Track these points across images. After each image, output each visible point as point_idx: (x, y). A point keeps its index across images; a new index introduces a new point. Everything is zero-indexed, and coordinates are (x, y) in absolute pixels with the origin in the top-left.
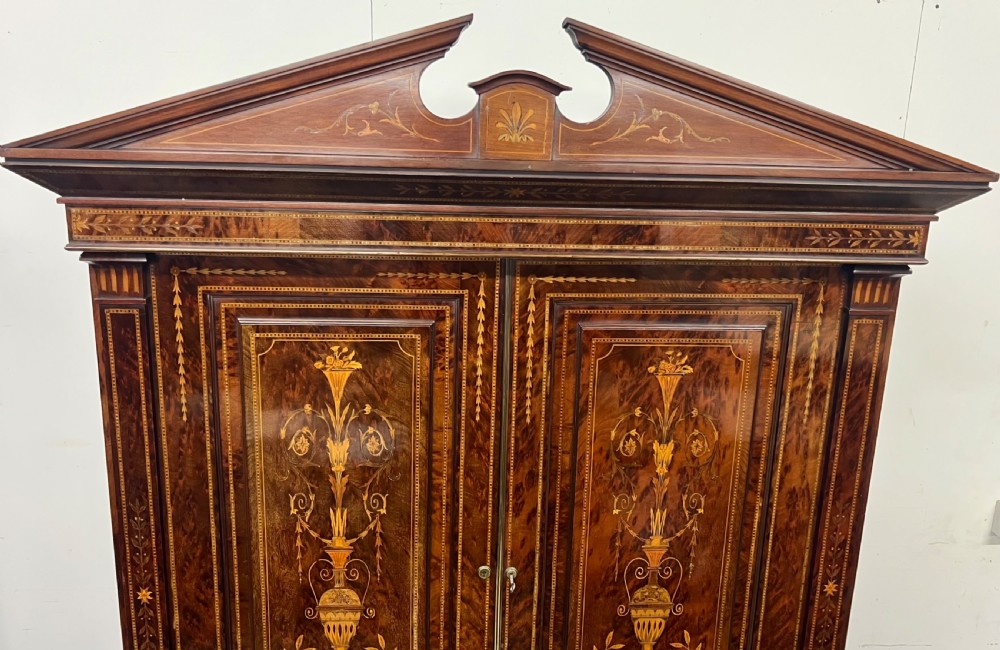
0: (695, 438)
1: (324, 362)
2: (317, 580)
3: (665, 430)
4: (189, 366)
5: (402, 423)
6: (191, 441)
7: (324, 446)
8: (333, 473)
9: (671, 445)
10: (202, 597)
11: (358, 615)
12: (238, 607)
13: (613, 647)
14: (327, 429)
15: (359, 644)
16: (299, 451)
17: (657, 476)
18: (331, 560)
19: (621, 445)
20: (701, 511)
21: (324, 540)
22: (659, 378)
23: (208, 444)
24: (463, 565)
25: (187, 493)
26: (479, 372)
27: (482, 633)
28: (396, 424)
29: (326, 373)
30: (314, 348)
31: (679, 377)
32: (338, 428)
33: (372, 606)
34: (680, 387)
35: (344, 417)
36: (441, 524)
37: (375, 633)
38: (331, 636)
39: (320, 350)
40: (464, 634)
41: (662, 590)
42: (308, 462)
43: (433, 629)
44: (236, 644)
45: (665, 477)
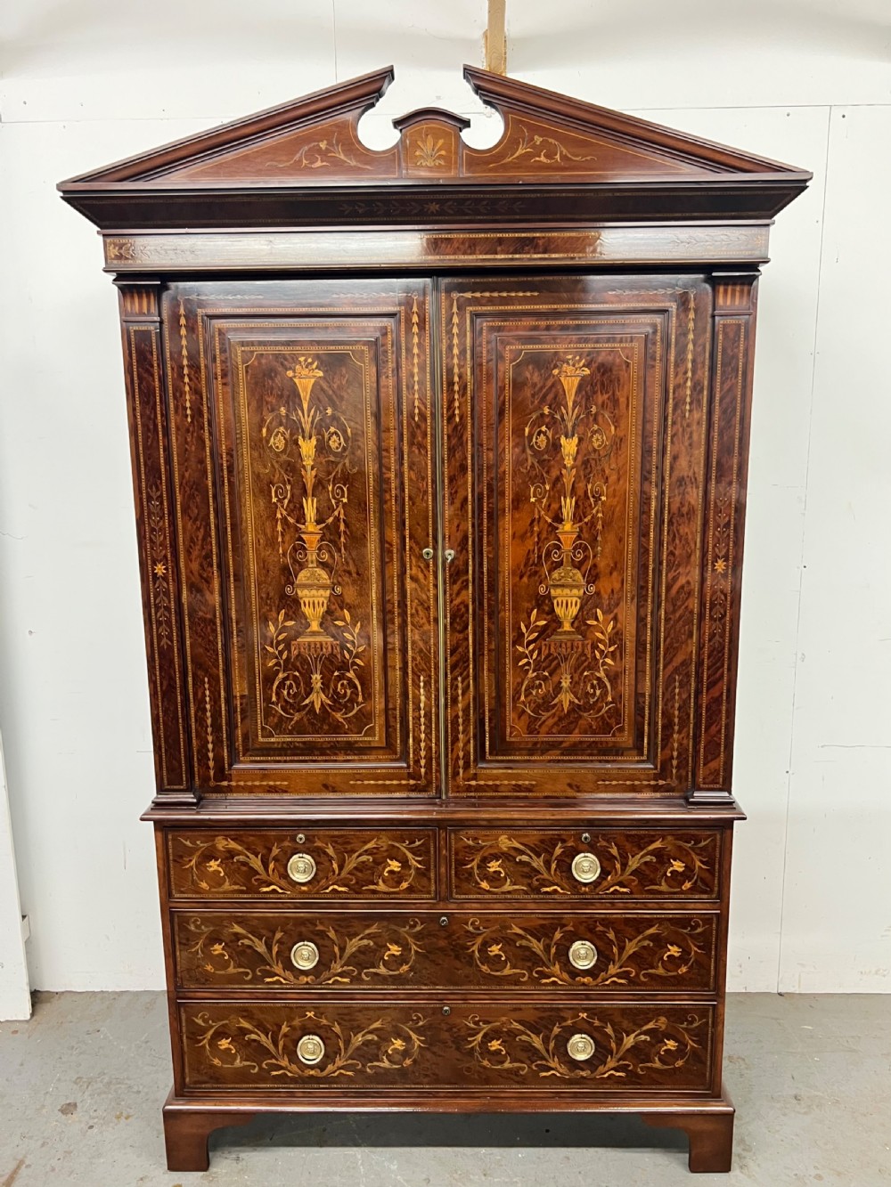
0: (595, 432)
1: (294, 371)
2: (295, 561)
3: (570, 425)
4: (192, 376)
5: (357, 423)
6: (194, 440)
7: (296, 442)
8: (304, 467)
9: (576, 439)
10: (205, 575)
11: (328, 592)
12: (232, 586)
13: (538, 623)
14: (298, 429)
15: (329, 618)
16: (277, 447)
17: (565, 467)
18: (304, 542)
19: (534, 440)
20: (604, 498)
21: (298, 525)
22: (562, 379)
23: (207, 442)
24: (411, 548)
25: (191, 483)
26: (416, 379)
27: (428, 609)
28: (352, 424)
29: (296, 380)
30: (286, 359)
31: (579, 378)
32: (307, 427)
33: (339, 584)
34: (580, 388)
35: (310, 419)
36: (391, 512)
37: (342, 609)
38: (307, 610)
39: (291, 360)
40: (414, 611)
41: (576, 571)
42: (284, 457)
43: (389, 607)
44: (231, 619)
45: (572, 468)
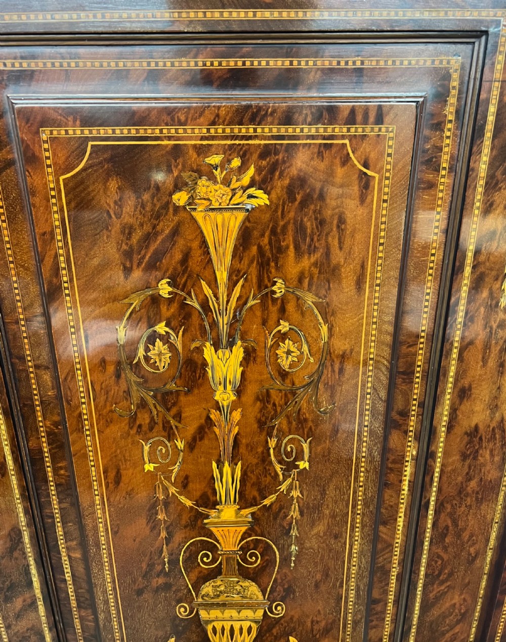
0: (283, 337)
3: (223, 322)
9: (238, 352)
17: (218, 407)
19: (141, 352)
20: (303, 465)
22: (199, 216)
31: (241, 216)
34: (245, 237)
41: (247, 583)
45: (234, 406)
